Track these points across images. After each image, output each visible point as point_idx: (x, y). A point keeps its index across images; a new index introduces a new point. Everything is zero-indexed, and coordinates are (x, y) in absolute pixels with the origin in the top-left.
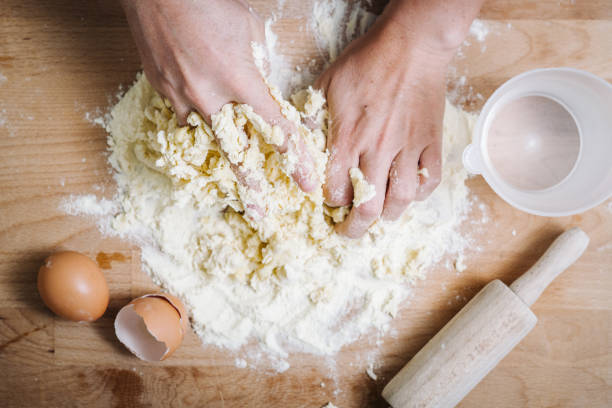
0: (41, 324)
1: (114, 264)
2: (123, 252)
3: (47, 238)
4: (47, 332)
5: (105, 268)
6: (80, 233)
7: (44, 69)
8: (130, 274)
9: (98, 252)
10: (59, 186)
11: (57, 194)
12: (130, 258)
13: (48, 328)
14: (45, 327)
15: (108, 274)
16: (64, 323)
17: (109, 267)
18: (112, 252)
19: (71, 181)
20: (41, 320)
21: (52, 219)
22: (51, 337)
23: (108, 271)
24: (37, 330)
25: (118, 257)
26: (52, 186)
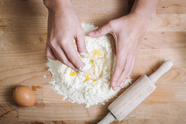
0: (14, 108)
1: (37, 89)
2: (40, 86)
3: (16, 82)
4: (16, 111)
5: (34, 91)
6: (27, 80)
7: (15, 30)
8: (42, 92)
9: (32, 85)
10: (20, 65)
11: (19, 68)
12: (42, 87)
13: (16, 110)
14: (15, 109)
15: (35, 92)
16: (21, 108)
17: (36, 90)
18: (37, 85)
19: (23, 64)
20: (14, 107)
21: (18, 76)
22: (17, 113)
23: (35, 91)
24: (13, 110)
25: (38, 87)
26: (18, 65)
